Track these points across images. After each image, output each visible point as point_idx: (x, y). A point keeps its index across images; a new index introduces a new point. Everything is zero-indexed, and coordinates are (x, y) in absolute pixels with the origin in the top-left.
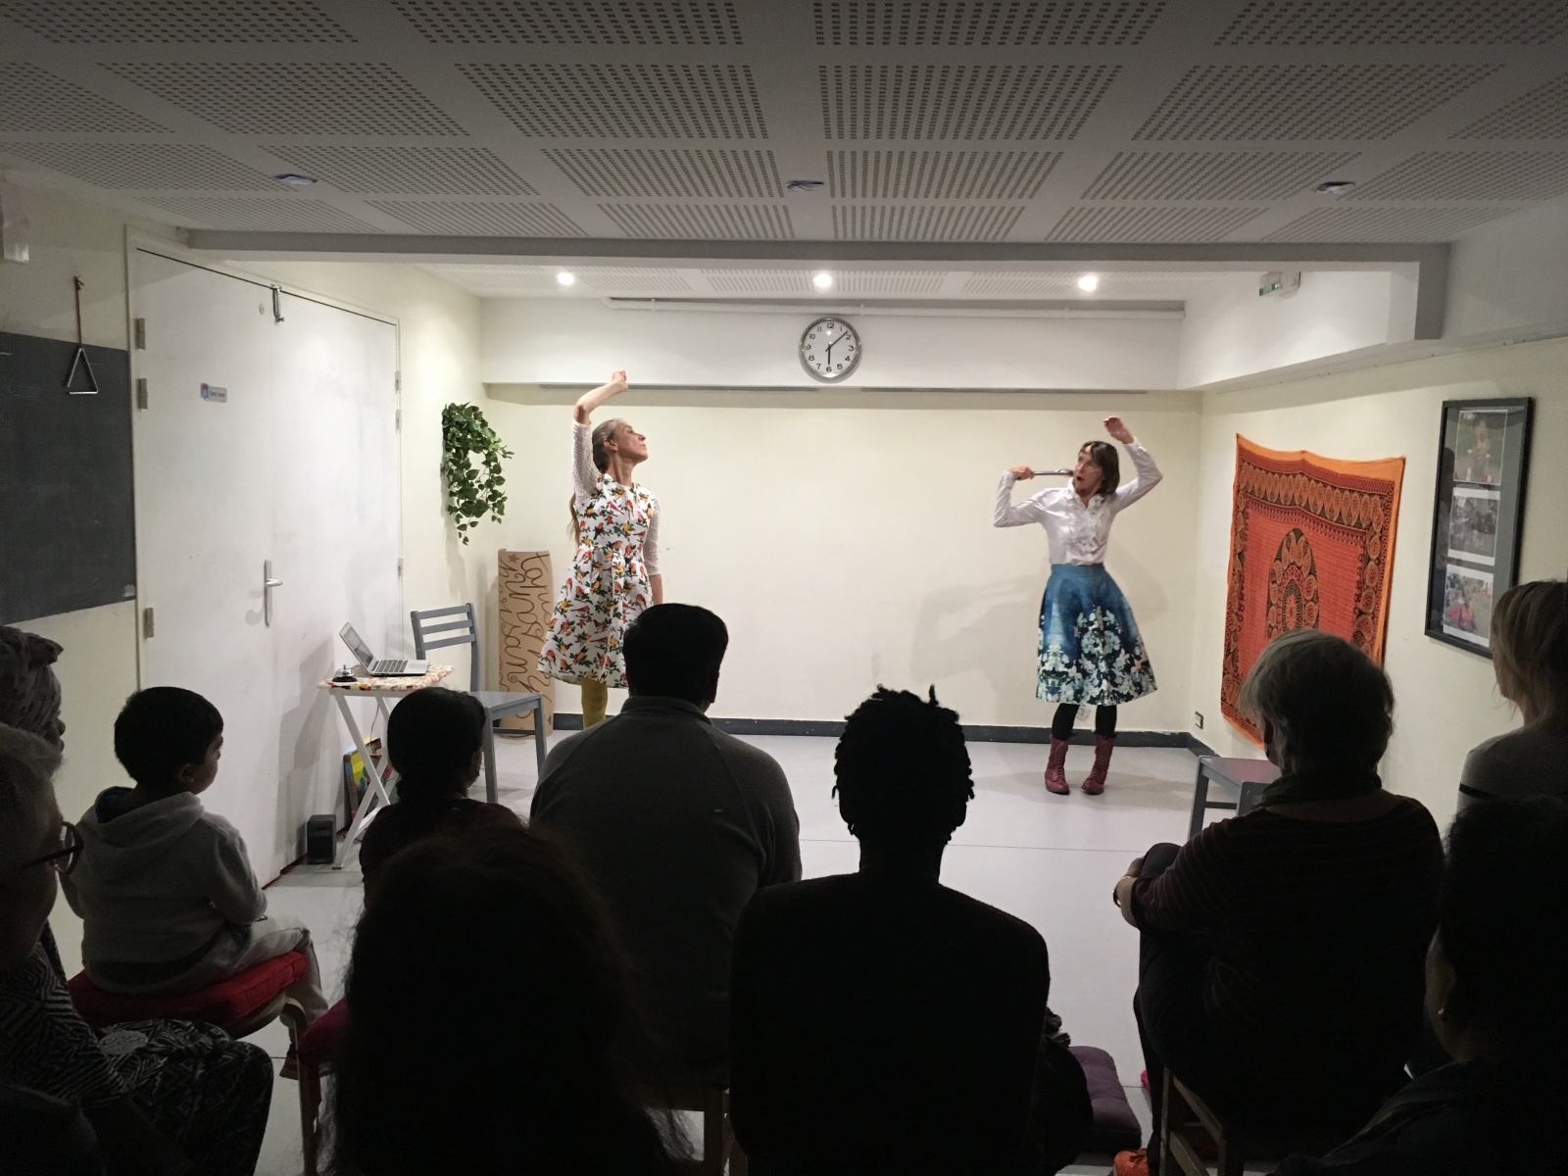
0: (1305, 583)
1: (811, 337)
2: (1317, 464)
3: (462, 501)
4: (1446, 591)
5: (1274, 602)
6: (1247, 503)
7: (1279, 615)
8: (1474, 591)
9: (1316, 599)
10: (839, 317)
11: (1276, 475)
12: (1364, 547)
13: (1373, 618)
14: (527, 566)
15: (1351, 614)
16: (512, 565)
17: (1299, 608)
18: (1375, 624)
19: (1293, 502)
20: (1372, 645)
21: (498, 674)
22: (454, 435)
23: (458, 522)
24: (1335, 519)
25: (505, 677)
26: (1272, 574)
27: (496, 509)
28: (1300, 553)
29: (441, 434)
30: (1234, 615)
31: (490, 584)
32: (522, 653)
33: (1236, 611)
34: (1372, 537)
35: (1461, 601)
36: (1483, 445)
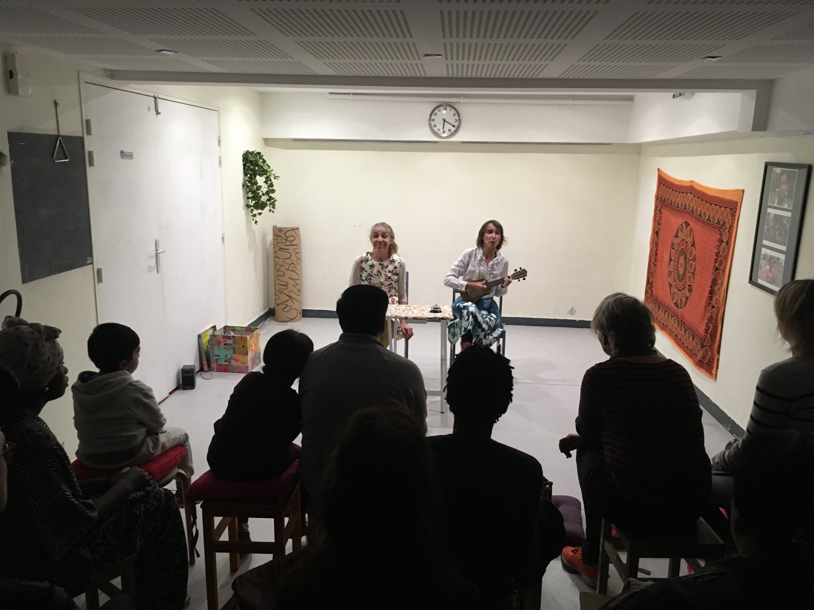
0: (689, 251)
1: (435, 114)
2: (698, 188)
3: (253, 202)
4: (761, 262)
5: (673, 259)
6: (662, 206)
7: (675, 266)
8: (774, 263)
9: (694, 259)
10: (449, 104)
11: (677, 192)
12: (720, 235)
13: (723, 272)
14: (287, 234)
15: (712, 269)
16: (280, 234)
17: (686, 263)
18: (724, 275)
19: (685, 208)
20: (722, 286)
21: (274, 289)
22: (248, 168)
23: (252, 212)
24: (706, 219)
25: (277, 290)
26: (673, 244)
27: (271, 206)
28: (687, 235)
29: (242, 167)
30: (652, 264)
31: (268, 243)
32: (286, 279)
33: (653, 261)
34: (725, 230)
35: (768, 267)
36: (784, 187)
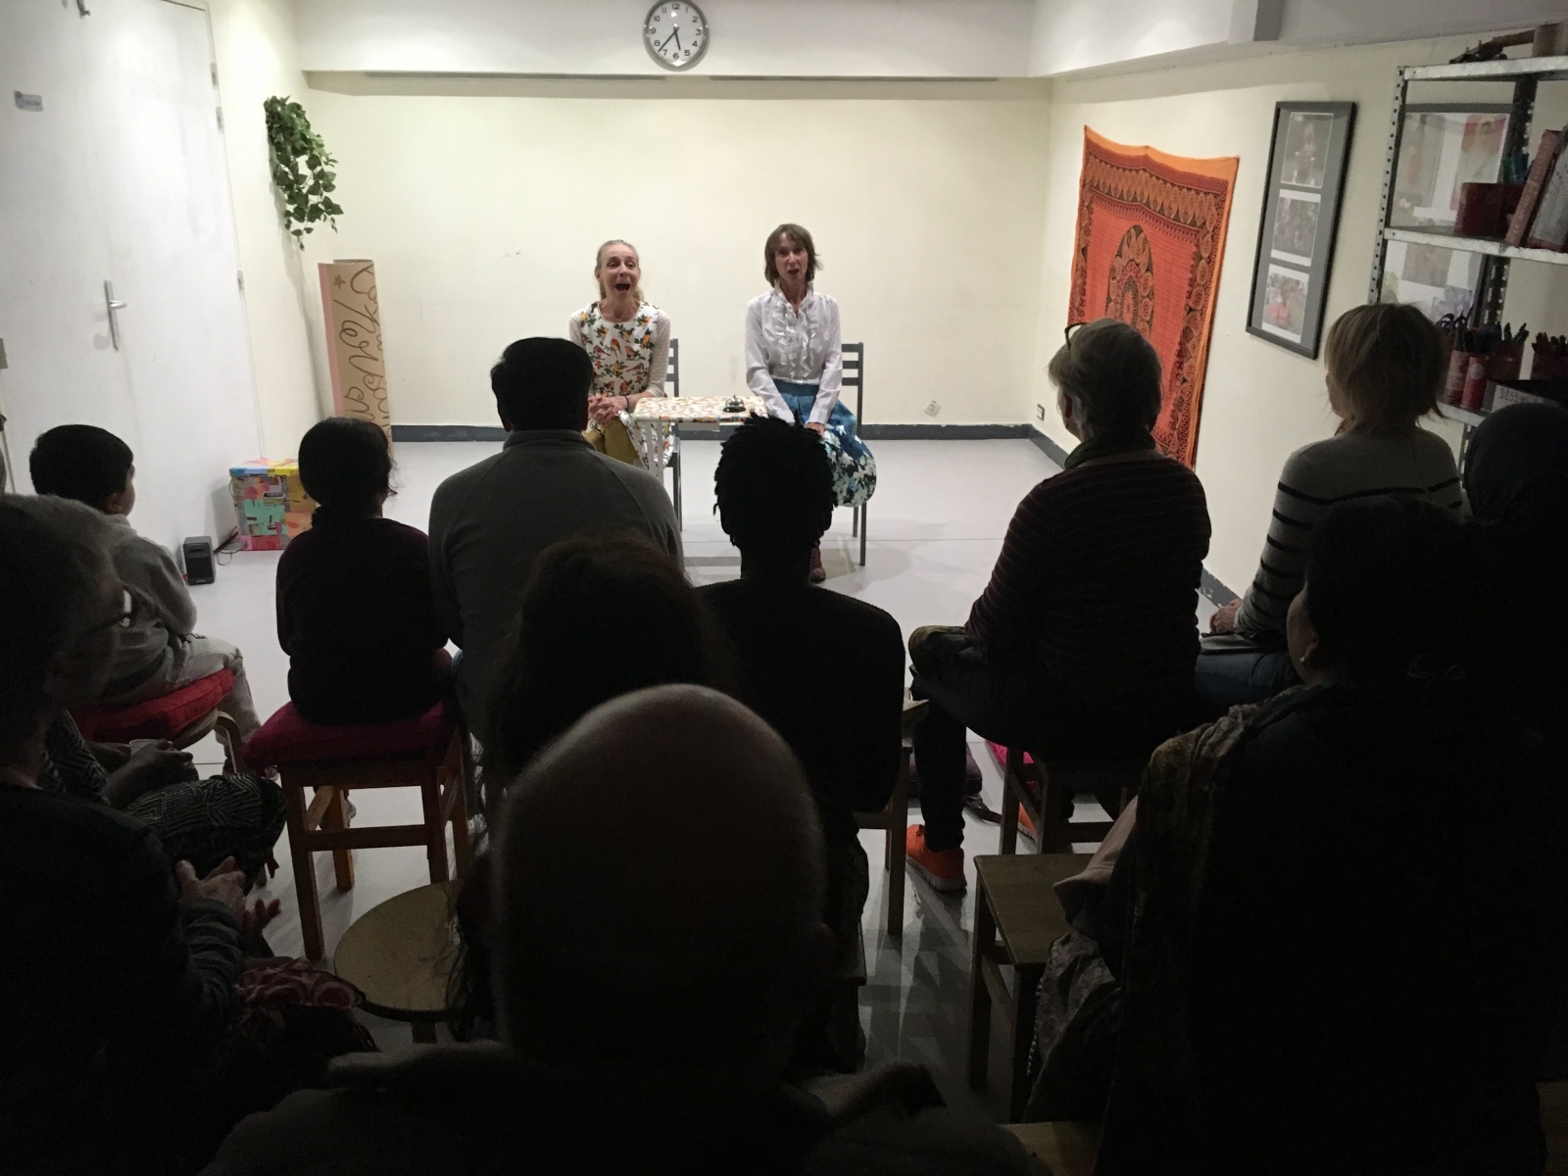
0: (1142, 280)
1: (655, 19)
2: (1158, 160)
3: (293, 207)
4: (1267, 290)
5: (1113, 298)
6: (1092, 197)
7: (1117, 310)
9: (1151, 296)
11: (1121, 170)
12: (1197, 246)
13: (1201, 315)
15: (1182, 311)
17: (1136, 304)
18: (1203, 320)
19: (1135, 199)
20: (1199, 340)
22: (277, 134)
23: (292, 226)
24: (1172, 216)
26: (1113, 270)
28: (1138, 250)
29: (266, 131)
30: (1075, 311)
33: (1077, 306)
34: (1204, 236)
35: (1279, 300)
36: (1309, 148)
